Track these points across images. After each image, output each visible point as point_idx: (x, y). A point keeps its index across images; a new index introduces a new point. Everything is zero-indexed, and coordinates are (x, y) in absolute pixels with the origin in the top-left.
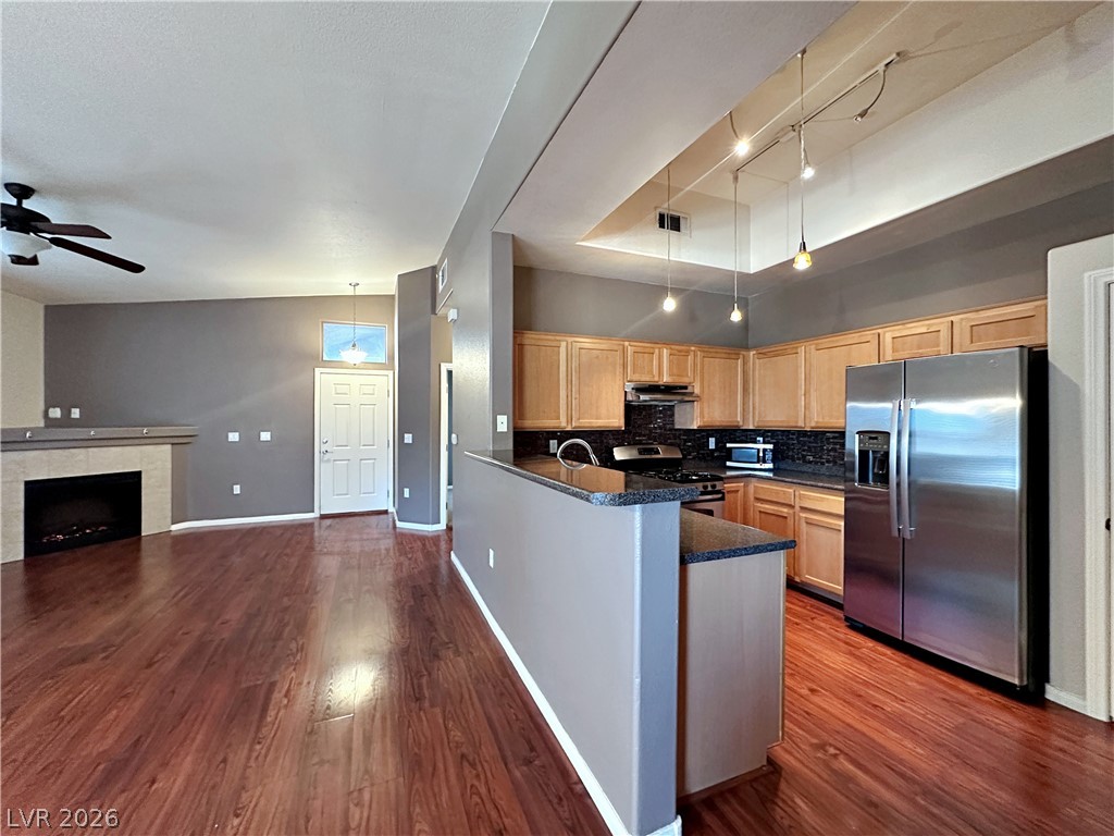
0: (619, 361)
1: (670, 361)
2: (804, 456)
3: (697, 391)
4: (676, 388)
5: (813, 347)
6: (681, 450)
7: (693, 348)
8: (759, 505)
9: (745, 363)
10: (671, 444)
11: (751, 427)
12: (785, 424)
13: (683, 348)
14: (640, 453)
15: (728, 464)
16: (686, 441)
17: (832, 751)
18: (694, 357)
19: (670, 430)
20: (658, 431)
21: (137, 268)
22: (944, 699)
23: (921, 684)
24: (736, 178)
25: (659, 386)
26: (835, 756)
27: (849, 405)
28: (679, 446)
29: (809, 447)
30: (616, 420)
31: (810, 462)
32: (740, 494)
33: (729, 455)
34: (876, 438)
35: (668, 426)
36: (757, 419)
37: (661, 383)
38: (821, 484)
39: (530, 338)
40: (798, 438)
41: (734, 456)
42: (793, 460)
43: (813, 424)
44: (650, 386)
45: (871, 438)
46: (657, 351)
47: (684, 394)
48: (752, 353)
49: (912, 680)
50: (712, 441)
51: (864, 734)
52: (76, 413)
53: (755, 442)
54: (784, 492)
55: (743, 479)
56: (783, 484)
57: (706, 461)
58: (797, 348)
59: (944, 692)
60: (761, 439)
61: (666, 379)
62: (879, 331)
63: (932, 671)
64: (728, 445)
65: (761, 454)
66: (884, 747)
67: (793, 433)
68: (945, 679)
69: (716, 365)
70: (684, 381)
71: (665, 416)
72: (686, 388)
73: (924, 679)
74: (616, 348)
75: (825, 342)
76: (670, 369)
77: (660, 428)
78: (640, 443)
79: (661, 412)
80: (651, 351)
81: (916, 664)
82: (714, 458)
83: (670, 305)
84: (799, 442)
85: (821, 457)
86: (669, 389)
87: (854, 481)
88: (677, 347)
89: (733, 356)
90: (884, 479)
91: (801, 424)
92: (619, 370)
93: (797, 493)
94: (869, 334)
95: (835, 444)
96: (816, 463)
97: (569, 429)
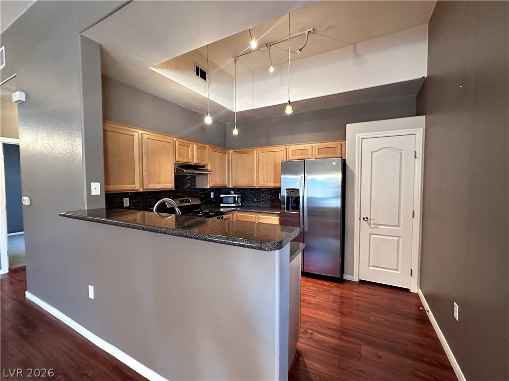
0: (171, 149)
1: (198, 152)
2: (253, 200)
3: (209, 168)
4: (200, 166)
5: (260, 151)
6: (200, 199)
7: (207, 146)
9: (228, 155)
10: (195, 197)
11: (231, 187)
12: (248, 185)
13: (203, 145)
14: (181, 203)
15: (222, 205)
16: (201, 194)
17: (310, 331)
18: (208, 151)
19: (194, 189)
20: (188, 190)
22: (324, 291)
23: (315, 287)
24: (235, 61)
25: (192, 165)
26: (312, 334)
27: (282, 176)
28: (198, 197)
29: (255, 195)
30: (170, 185)
31: (255, 202)
32: (231, 219)
33: (222, 200)
34: (293, 192)
35: (193, 187)
36: (234, 182)
37: (193, 163)
38: (268, 212)
39: (111, 127)
40: (250, 191)
41: (224, 201)
42: (248, 201)
43: (260, 185)
44: (188, 165)
45: (291, 191)
46: (191, 145)
47: (203, 170)
48: (231, 151)
49: (312, 287)
50: (212, 193)
51: (314, 318)
53: (230, 194)
54: (251, 217)
55: (232, 212)
56: (250, 213)
57: (210, 204)
58: (253, 150)
59: (322, 288)
60: (233, 192)
61: (195, 161)
62: (287, 147)
63: (315, 280)
64: (222, 196)
65: (236, 200)
66: (322, 320)
67: (248, 189)
68: (319, 282)
69: (217, 155)
70: (203, 163)
71: (191, 181)
72: (204, 167)
73: (315, 285)
74: (169, 141)
75: (265, 149)
76: (198, 156)
77: (189, 188)
78: (179, 197)
79: (189, 179)
80: (188, 145)
81: (310, 279)
82: (214, 203)
83: (208, 120)
84: (250, 193)
85: (260, 200)
86: (196, 167)
87: (284, 209)
88: (200, 144)
89: (224, 152)
90: (296, 208)
91: (255, 185)
92: (171, 154)
93: (257, 217)
94: (282, 148)
95: (266, 194)
96: (258, 202)
97: (141, 190)
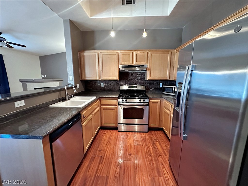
1: (137, 57)
3: (148, 66)
7: (147, 51)
8: (165, 109)
9: (172, 55)
13: (142, 51)
15: (163, 93)
16: (150, 84)
21: (25, 47)
30: (116, 77)
35: (143, 79)
37: (133, 65)
45: (181, 86)
46: (131, 53)
52: (46, 76)
55: (160, 99)
56: (170, 102)
61: (135, 63)
64: (163, 86)
65: (173, 90)
70: (142, 63)
71: (141, 76)
72: (143, 66)
74: (115, 53)
76: (137, 59)
77: (140, 80)
79: (140, 74)
80: (129, 54)
88: (140, 51)
89: (166, 53)
93: (172, 107)
97: (100, 80)
